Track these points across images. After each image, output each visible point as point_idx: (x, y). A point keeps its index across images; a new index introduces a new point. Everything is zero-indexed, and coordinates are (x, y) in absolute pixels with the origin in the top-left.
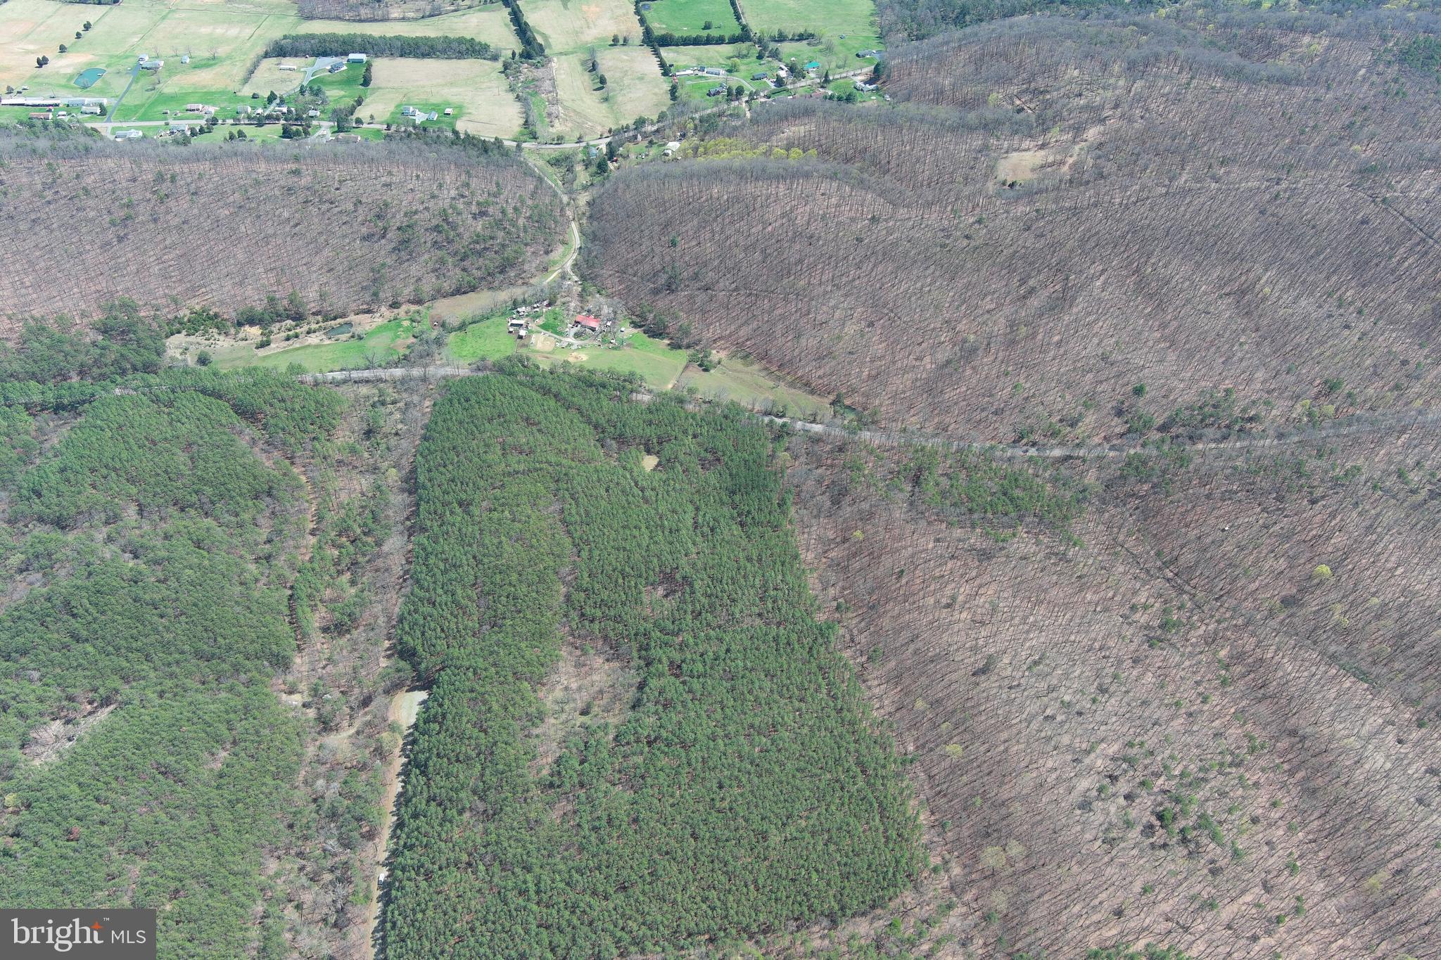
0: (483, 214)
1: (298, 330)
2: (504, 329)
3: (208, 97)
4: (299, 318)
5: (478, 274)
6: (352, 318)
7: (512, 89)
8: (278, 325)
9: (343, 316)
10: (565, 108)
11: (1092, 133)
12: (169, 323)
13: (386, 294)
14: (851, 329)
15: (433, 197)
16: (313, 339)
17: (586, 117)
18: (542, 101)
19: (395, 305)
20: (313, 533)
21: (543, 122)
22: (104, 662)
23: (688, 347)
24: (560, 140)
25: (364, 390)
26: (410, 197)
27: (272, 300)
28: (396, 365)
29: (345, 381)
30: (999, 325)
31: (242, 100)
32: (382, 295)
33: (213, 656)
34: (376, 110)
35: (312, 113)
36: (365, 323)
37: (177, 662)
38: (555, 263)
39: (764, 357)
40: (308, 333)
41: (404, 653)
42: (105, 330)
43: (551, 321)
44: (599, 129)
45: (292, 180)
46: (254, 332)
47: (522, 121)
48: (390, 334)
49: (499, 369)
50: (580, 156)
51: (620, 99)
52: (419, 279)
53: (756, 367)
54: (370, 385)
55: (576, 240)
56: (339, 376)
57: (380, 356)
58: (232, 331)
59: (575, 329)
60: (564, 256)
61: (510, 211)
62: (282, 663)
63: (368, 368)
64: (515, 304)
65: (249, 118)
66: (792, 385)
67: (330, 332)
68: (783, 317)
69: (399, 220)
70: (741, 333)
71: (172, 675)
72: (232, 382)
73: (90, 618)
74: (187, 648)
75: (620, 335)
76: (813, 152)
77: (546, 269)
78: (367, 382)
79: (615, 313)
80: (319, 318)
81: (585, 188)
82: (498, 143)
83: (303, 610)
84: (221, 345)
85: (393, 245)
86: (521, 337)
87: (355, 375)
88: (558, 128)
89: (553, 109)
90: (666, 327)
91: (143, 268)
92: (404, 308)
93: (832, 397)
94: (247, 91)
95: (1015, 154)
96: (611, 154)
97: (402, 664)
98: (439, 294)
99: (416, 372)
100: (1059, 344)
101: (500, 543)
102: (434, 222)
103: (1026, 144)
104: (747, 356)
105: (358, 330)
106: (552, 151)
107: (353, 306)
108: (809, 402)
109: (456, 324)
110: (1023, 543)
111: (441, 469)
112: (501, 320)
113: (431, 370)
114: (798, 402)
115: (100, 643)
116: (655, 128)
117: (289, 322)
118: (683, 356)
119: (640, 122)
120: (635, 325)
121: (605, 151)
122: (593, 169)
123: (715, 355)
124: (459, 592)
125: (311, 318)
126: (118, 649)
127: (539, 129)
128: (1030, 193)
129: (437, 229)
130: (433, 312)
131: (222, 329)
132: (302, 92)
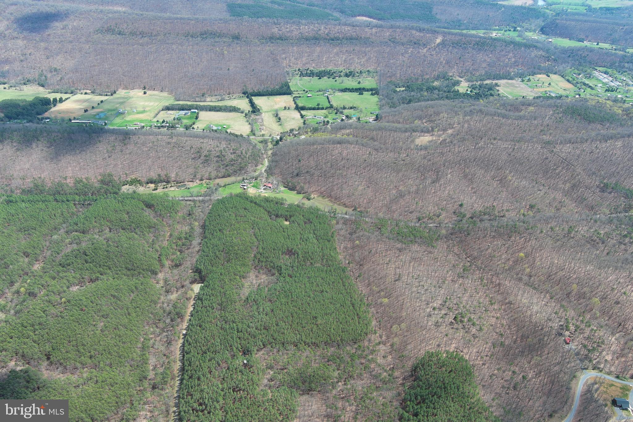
0: (234, 153)
1: (167, 186)
2: (239, 187)
3: (141, 121)
4: (168, 182)
5: (231, 171)
6: (186, 183)
7: (247, 121)
8: (160, 184)
9: (184, 182)
10: (266, 127)
11: (450, 131)
12: (124, 182)
13: (199, 176)
14: (360, 188)
15: (217, 147)
16: (172, 189)
17: (273, 130)
18: (258, 125)
19: (201, 180)
20: (168, 240)
21: (258, 130)
22: (95, 269)
23: (303, 193)
24: (263, 135)
25: (188, 203)
26: (210, 146)
27: (159, 175)
28: (201, 196)
29: (182, 200)
30: (414, 189)
31: (154, 122)
32: (197, 177)
33: (132, 269)
34: (199, 126)
35: (177, 126)
36: (191, 185)
37: (120, 271)
38: (259, 170)
39: (330, 196)
40: (171, 187)
41: (198, 271)
42: (102, 182)
43: (256, 184)
44: (277, 133)
45: (170, 140)
46: (152, 186)
47: (250, 130)
48: (200, 188)
49: (237, 195)
50: (270, 140)
51: (285, 124)
52: (211, 172)
53: (327, 199)
54: (191, 202)
55: (266, 163)
56: (181, 199)
57: (195, 193)
58: (145, 185)
59: (264, 187)
60: (262, 168)
61: (244, 153)
62: (155, 273)
63: (190, 197)
64: (243, 179)
65: (155, 127)
66: (339, 205)
67: (178, 187)
68: (337, 184)
69: (206, 153)
70: (322, 189)
71: (117, 274)
72: (144, 197)
73: (92, 256)
74: (123, 266)
75: (279, 190)
76: (351, 136)
77: (255, 171)
78: (190, 201)
79: (278, 183)
80: (175, 182)
81: (271, 149)
82: (241, 136)
83: (163, 258)
84: (141, 190)
85: (202, 161)
86: (245, 189)
87: (186, 198)
88: (263, 132)
89: (262, 127)
90: (296, 188)
91: (116, 165)
92: (205, 181)
93: (353, 208)
94: (155, 120)
95: (422, 137)
96: (281, 139)
97: (196, 274)
98: (217, 177)
99: (208, 198)
100: (434, 192)
101: (233, 239)
102: (217, 154)
103: (426, 135)
104: (324, 196)
105: (188, 187)
106: (261, 139)
107: (187, 180)
108: (345, 210)
109: (223, 185)
110: (415, 247)
111: (214, 221)
112: (238, 184)
113: (212, 198)
114: (340, 210)
115: (95, 263)
116: (297, 132)
117: (164, 183)
118: (301, 196)
119: (292, 130)
120: (285, 187)
121: (279, 139)
122: (274, 143)
123: (312, 196)
124: (217, 253)
125: (172, 182)
126: (100, 265)
127: (256, 133)
128: (426, 148)
129: (218, 156)
130: (215, 182)
131: (141, 184)
132: (174, 119)
